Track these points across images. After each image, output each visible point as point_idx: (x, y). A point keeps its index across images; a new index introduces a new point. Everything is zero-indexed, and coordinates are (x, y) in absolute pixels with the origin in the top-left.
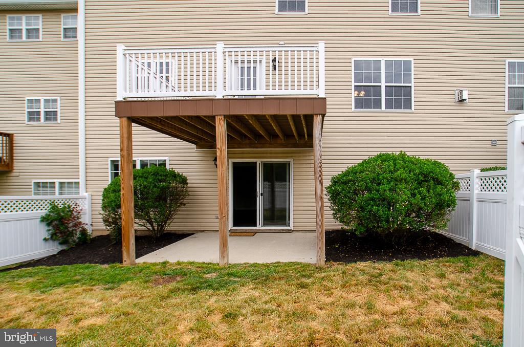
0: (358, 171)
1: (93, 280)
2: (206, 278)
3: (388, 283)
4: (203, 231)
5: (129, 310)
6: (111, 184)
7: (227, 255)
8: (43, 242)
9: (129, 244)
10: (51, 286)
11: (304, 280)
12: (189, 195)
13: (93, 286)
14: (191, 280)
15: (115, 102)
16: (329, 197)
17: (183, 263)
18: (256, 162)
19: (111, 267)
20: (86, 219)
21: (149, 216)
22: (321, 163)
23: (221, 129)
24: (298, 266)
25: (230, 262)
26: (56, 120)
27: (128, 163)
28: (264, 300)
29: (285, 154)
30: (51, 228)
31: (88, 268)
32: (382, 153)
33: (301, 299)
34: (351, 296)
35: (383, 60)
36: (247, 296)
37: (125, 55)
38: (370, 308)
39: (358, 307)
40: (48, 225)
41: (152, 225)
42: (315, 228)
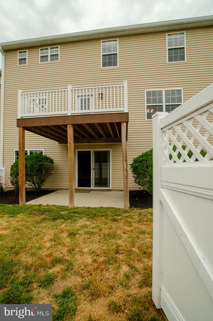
1: (4, 212)
2: (61, 214)
4: (62, 189)
5: (20, 228)
6: (15, 163)
7: (73, 202)
9: (22, 194)
11: (116, 217)
12: (54, 169)
13: (4, 215)
14: (53, 215)
15: (17, 119)
16: (132, 170)
17: (50, 205)
18: (90, 151)
19: (13, 206)
20: (3, 181)
21: (33, 180)
22: (126, 150)
23: (70, 132)
24: (113, 210)
25: (75, 206)
27: (22, 152)
28: (92, 226)
29: (107, 146)
31: (2, 206)
33: (113, 227)
34: (143, 227)
35: (164, 90)
36: (82, 224)
37: (22, 95)
41: (35, 185)
42: (123, 189)
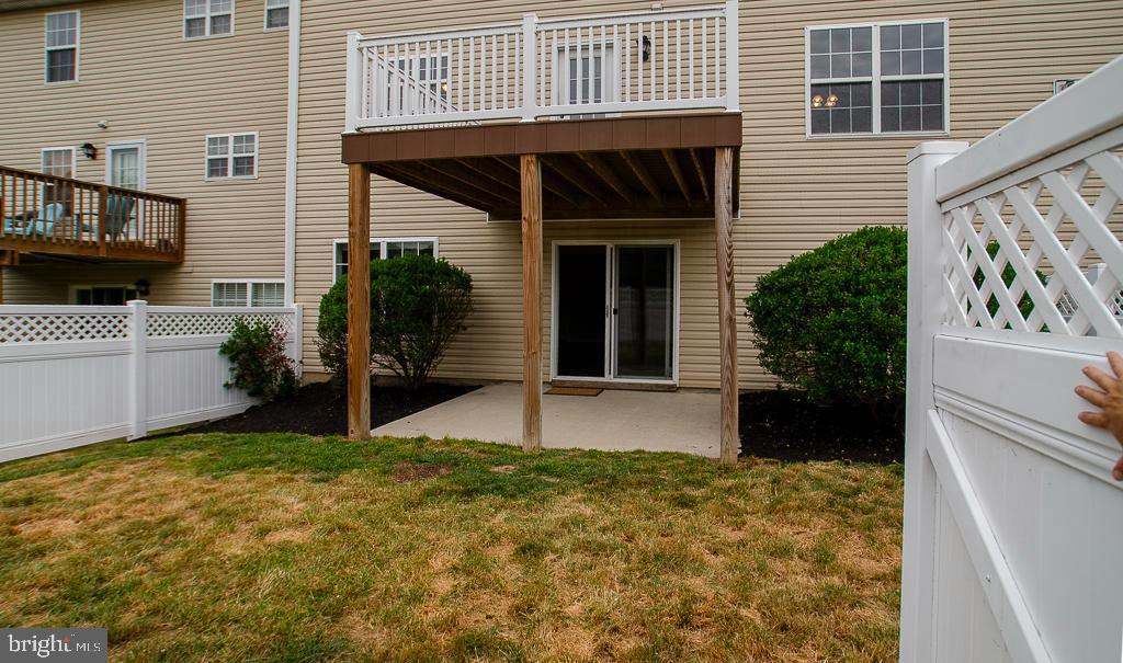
0: (813, 265)
1: (295, 464)
2: (495, 473)
3: (871, 511)
4: (499, 382)
5: (349, 521)
6: (335, 288)
7: (539, 430)
8: (223, 390)
9: (360, 399)
10: (228, 468)
11: (690, 491)
12: (473, 311)
13: (295, 473)
14: (466, 476)
15: (343, 136)
16: (752, 319)
17: (455, 441)
18: (605, 247)
19: (328, 442)
20: (292, 352)
21: (399, 350)
22: (730, 248)
23: (531, 180)
24: (681, 462)
25: (544, 446)
26: (252, 173)
27: (361, 248)
28: (602, 523)
29: (664, 231)
30: (236, 365)
31: (289, 440)
32: (870, 226)
33: (676, 529)
34: (785, 532)
35: (878, 27)
36: (568, 513)
37: (360, 50)
38: (822, 560)
39: (796, 556)
40: (232, 359)
41: (405, 367)
42: (718, 384)
